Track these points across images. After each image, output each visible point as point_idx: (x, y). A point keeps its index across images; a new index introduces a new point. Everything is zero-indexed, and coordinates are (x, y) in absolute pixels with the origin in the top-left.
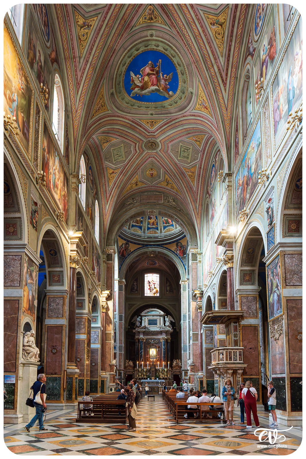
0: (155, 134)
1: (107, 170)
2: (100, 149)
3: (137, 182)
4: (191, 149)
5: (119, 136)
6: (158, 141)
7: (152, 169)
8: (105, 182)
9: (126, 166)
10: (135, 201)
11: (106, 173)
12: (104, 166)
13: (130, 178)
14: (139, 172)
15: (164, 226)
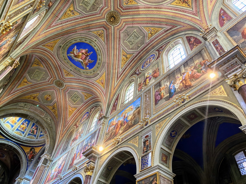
0: (65, 80)
1: (24, 78)
2: (30, 65)
3: (35, 97)
4: (80, 99)
5: (47, 67)
6: (65, 84)
7: (50, 96)
8: (16, 84)
9: (37, 84)
10: (26, 107)
11: (21, 80)
12: (24, 76)
13: (33, 92)
14: (41, 93)
15: (29, 133)
